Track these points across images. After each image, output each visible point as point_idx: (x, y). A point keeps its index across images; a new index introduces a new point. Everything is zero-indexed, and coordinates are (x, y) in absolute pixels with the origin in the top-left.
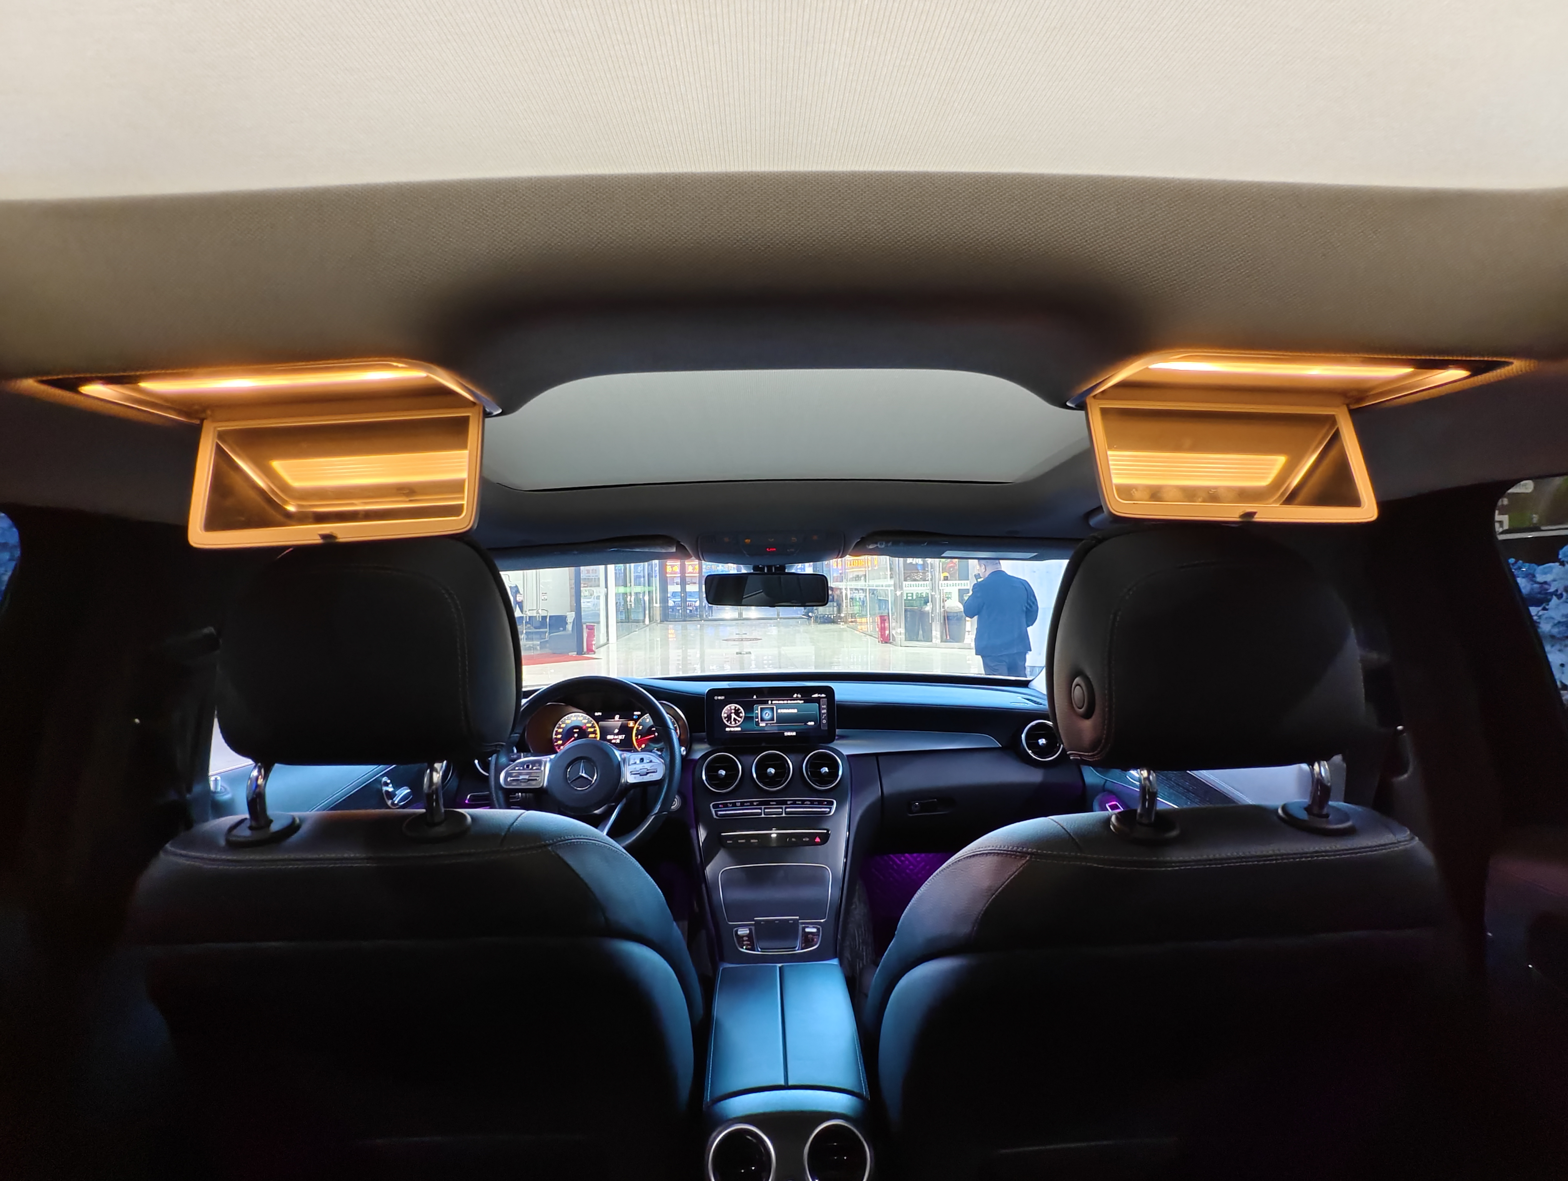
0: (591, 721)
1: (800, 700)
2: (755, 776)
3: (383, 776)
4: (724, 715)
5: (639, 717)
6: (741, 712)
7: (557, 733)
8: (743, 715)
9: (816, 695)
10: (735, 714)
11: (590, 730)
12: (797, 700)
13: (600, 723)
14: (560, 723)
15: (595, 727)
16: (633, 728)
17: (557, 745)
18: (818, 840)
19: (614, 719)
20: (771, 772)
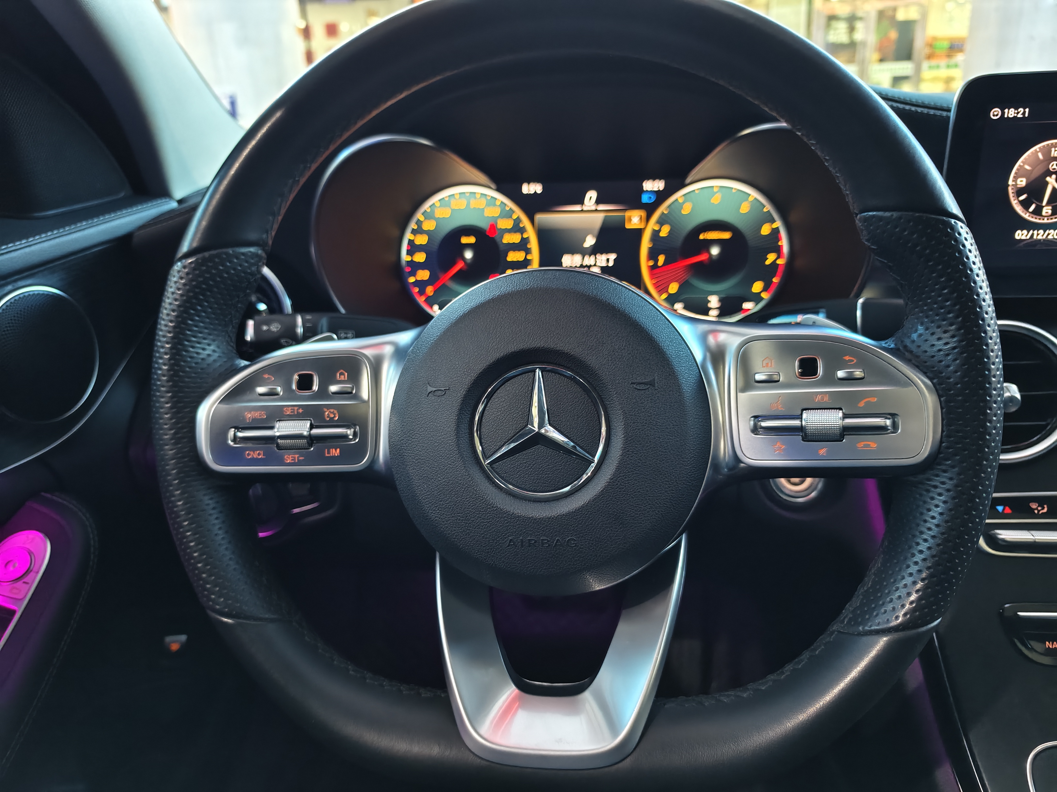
0: (512, 211)
4: (1015, 182)
5: (661, 196)
7: (413, 248)
11: (508, 239)
13: (542, 218)
14: (419, 216)
15: (522, 230)
16: (638, 233)
17: (417, 283)
19: (581, 202)
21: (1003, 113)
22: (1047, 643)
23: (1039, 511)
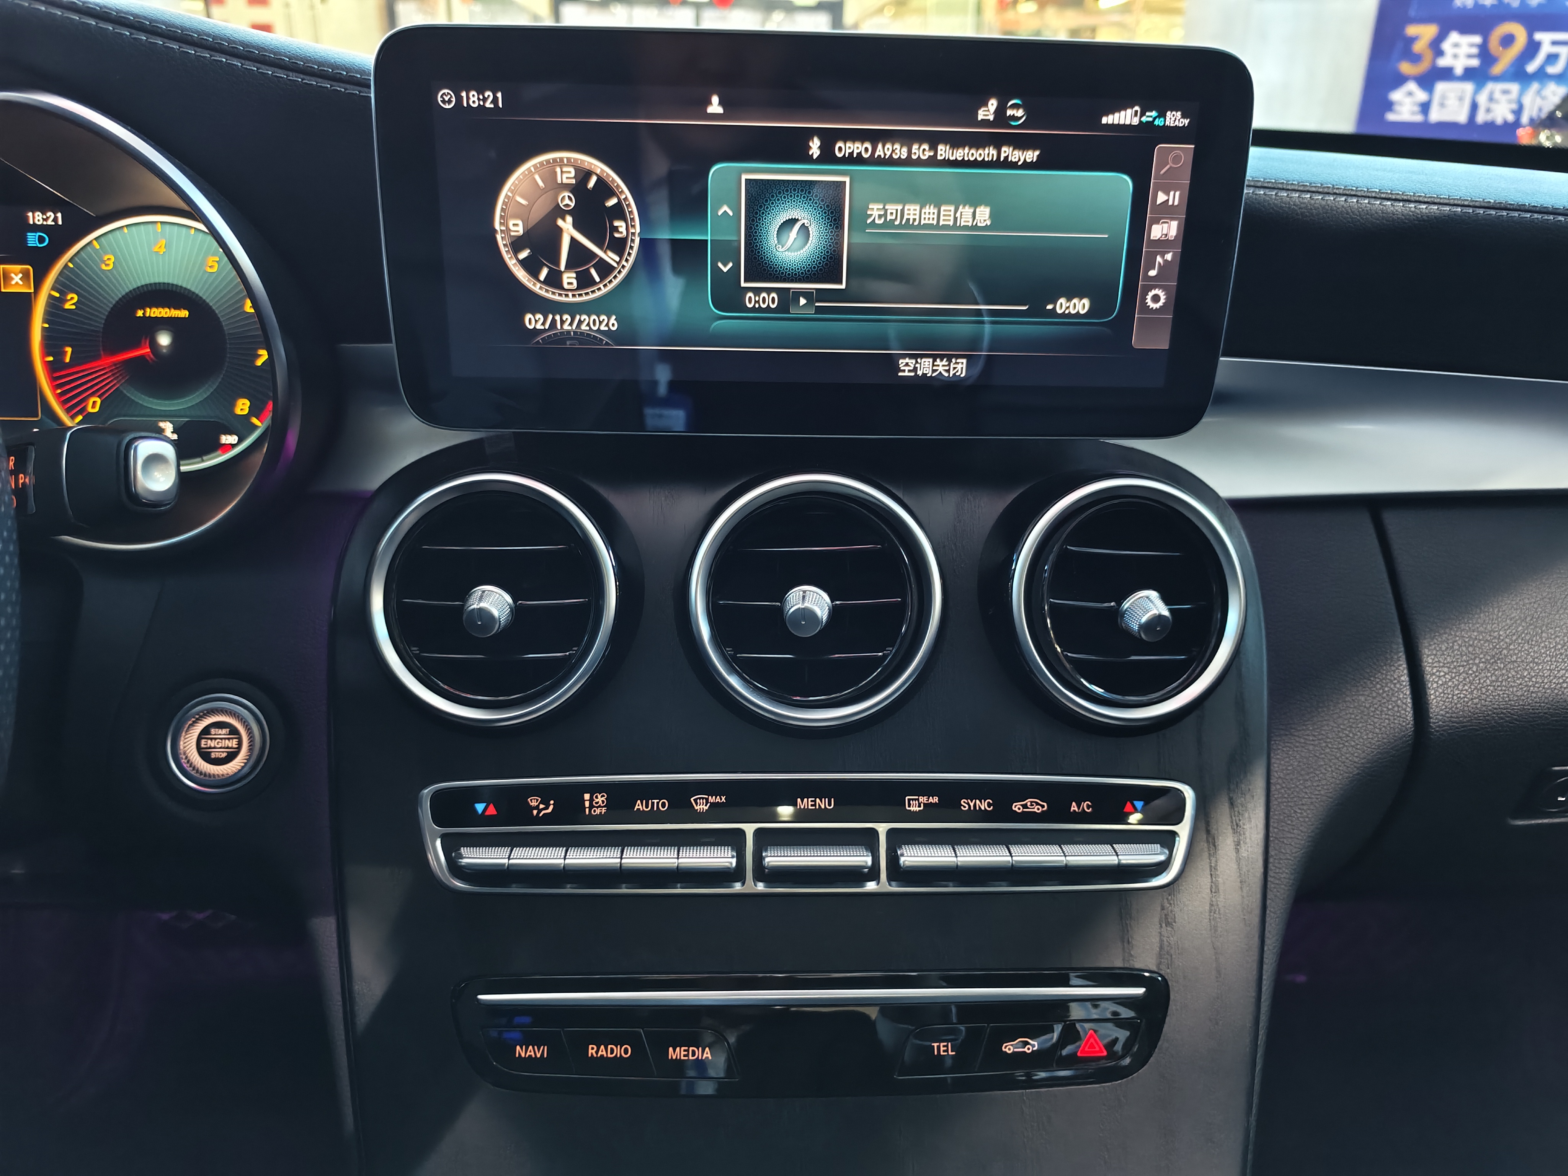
1: (1020, 142)
2: (704, 622)
5: (61, 238)
6: (619, 212)
9: (1126, 117)
10: (576, 226)
12: (998, 141)
20: (807, 615)
21: (459, 99)
22: (518, 1048)
23: (540, 811)
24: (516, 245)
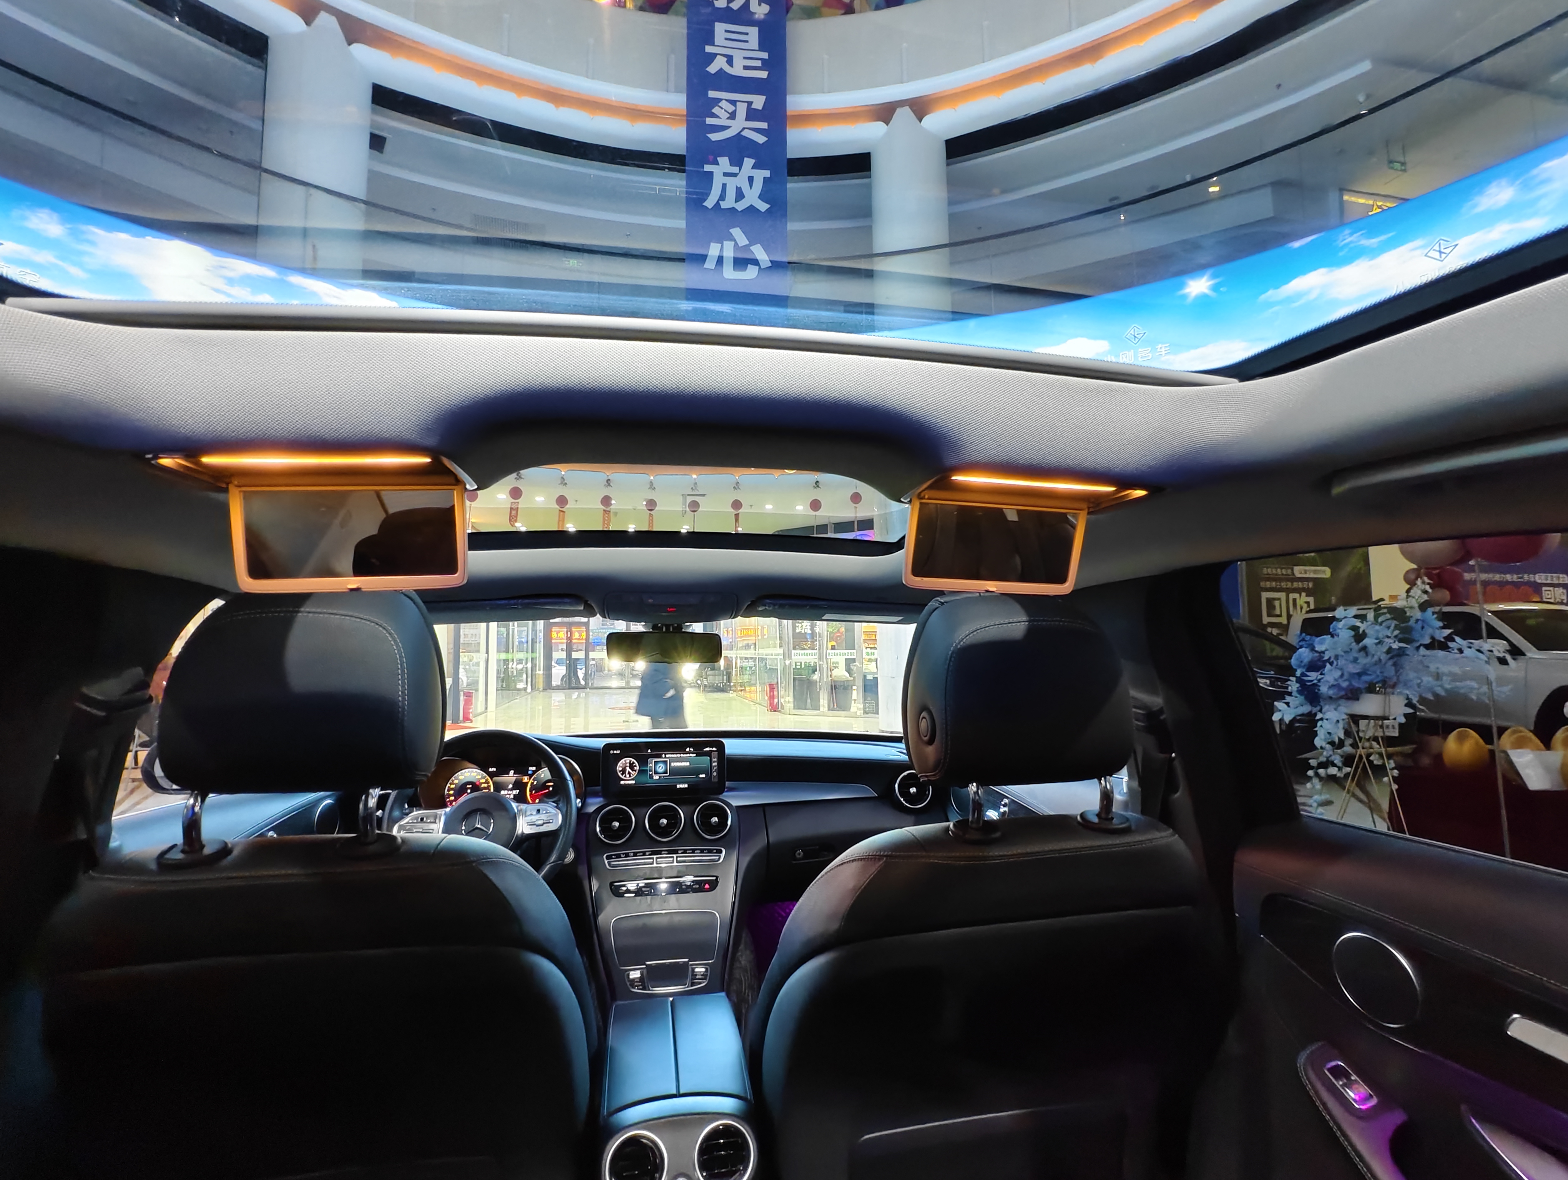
0: (486, 777)
1: (693, 753)
2: (647, 826)
3: (269, 830)
4: (619, 768)
5: (534, 772)
6: (635, 766)
7: (449, 789)
8: (637, 768)
9: (708, 749)
10: (630, 768)
11: (483, 785)
12: (689, 753)
13: (495, 779)
14: (453, 778)
15: (488, 783)
16: (527, 783)
17: (450, 801)
18: (707, 886)
19: (508, 774)
20: (663, 823)
21: (612, 754)
24: (620, 771)
